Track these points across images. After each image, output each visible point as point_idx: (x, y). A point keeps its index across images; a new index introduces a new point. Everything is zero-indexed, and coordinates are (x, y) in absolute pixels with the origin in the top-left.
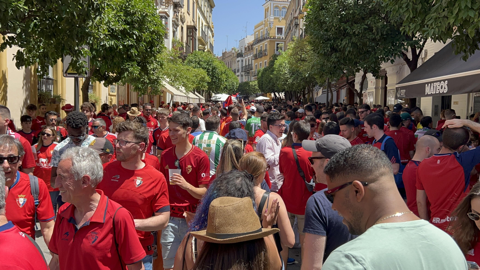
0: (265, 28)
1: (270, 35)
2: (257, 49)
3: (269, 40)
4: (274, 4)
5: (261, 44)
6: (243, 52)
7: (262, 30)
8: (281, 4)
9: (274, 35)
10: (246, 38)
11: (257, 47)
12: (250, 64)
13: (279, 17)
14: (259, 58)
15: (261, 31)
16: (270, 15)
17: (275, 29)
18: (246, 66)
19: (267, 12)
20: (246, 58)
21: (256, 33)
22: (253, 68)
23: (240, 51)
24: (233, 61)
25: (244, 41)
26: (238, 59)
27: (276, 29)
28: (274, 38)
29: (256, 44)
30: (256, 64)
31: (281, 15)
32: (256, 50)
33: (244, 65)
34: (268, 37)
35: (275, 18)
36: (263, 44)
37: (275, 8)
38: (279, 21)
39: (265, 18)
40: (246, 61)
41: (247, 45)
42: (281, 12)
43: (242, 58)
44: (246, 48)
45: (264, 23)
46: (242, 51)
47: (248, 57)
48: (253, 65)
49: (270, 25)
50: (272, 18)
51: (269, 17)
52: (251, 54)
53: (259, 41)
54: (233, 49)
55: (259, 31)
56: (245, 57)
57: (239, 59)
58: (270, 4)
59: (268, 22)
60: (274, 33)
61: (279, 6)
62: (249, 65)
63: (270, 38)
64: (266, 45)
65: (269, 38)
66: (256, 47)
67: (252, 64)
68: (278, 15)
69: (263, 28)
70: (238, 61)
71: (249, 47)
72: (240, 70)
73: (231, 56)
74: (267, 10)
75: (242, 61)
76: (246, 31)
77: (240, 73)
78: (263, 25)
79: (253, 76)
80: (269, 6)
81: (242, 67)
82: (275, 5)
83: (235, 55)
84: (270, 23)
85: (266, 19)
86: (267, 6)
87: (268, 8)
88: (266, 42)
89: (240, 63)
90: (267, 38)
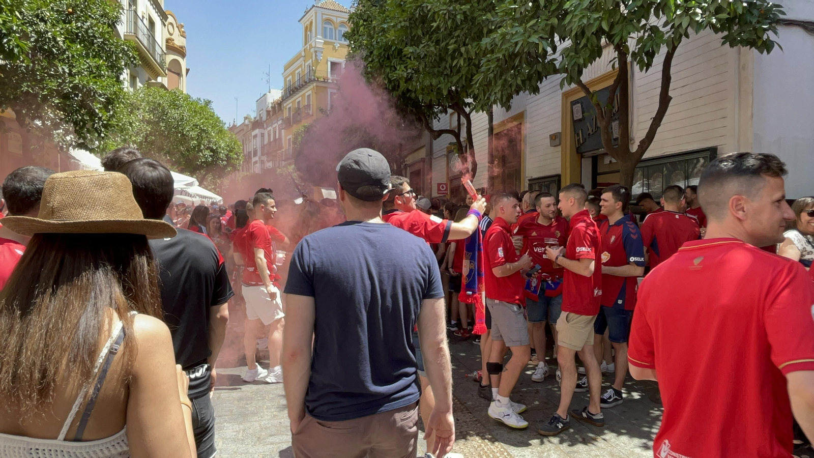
0: (306, 64)
1: (317, 75)
2: (290, 108)
3: (315, 84)
4: (323, 14)
5: (298, 97)
6: (264, 118)
7: (300, 69)
8: (337, 17)
9: (325, 76)
10: (268, 94)
11: (291, 105)
12: (277, 137)
13: (334, 41)
14: (294, 123)
15: (297, 72)
16: (316, 36)
17: (327, 63)
18: (270, 143)
19: (309, 33)
20: (269, 129)
21: (288, 79)
22: (284, 145)
23: (258, 118)
24: (246, 139)
25: (266, 99)
26: (254, 133)
27: (329, 64)
28: (324, 81)
29: (287, 97)
30: (288, 138)
31: (337, 38)
32: (287, 110)
33: (266, 142)
34: (313, 77)
35: (326, 43)
36: (303, 96)
37: (325, 23)
38: (334, 48)
39: (306, 44)
40: (269, 135)
41: (270, 105)
42: (337, 32)
43: (262, 131)
44: (268, 112)
45: (303, 54)
46: (261, 118)
47: (274, 126)
48: (283, 140)
49: (316, 56)
50: (319, 41)
51: (313, 39)
52: (278, 121)
53: (293, 91)
54: (246, 118)
55: (293, 74)
56: (267, 127)
57: (257, 131)
58: (316, 13)
59: (312, 50)
60: (325, 71)
61: (334, 19)
62: (275, 140)
63: (318, 80)
64: (309, 96)
65: (314, 80)
66: (288, 104)
67: (280, 138)
68: (331, 38)
69: (301, 66)
70: (255, 136)
71: (273, 108)
72: (259, 153)
73: (243, 130)
74: (308, 29)
75: (263, 135)
76: (268, 82)
77: (260, 158)
78: (302, 59)
79: (285, 161)
80: (314, 18)
81: (263, 147)
82: (325, 17)
83: (250, 126)
84: (316, 52)
85: (308, 45)
86: (308, 20)
87: (311, 23)
88: (308, 91)
89: (259, 139)
90: (311, 81)
